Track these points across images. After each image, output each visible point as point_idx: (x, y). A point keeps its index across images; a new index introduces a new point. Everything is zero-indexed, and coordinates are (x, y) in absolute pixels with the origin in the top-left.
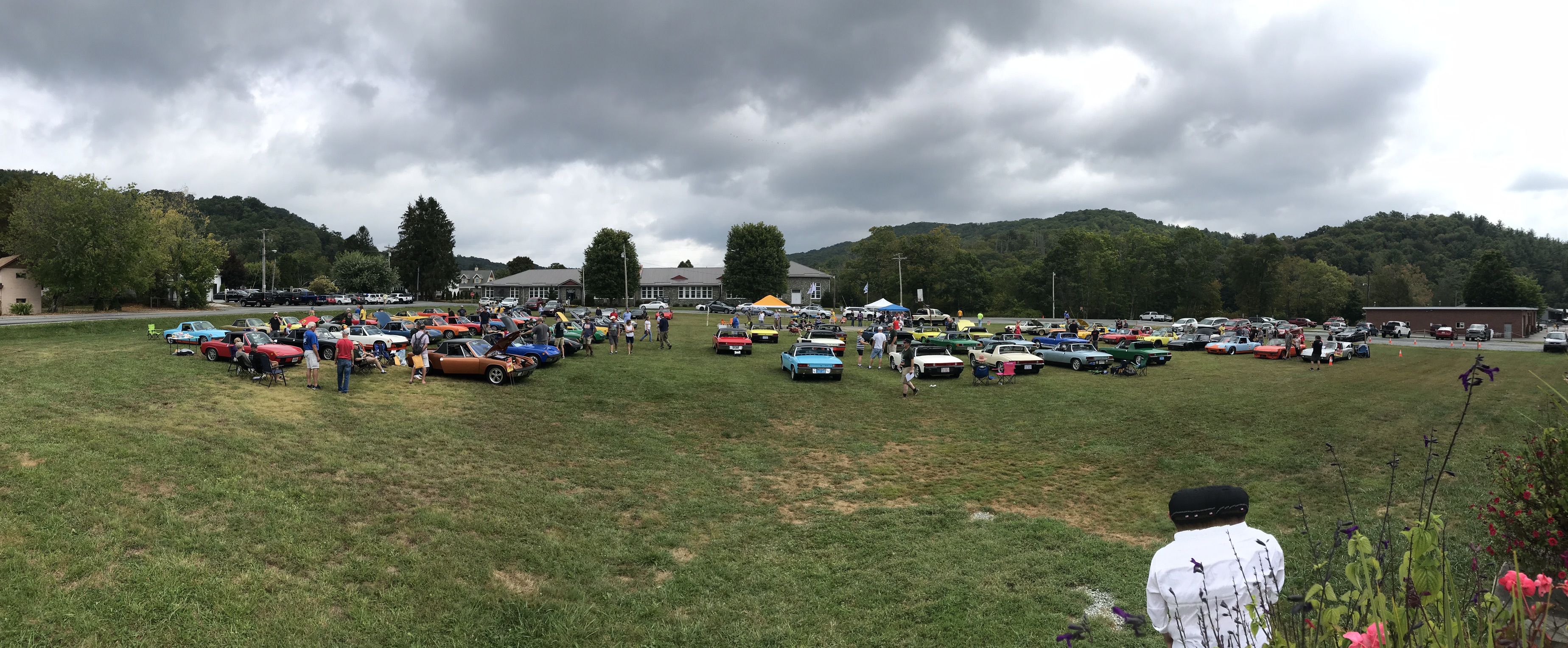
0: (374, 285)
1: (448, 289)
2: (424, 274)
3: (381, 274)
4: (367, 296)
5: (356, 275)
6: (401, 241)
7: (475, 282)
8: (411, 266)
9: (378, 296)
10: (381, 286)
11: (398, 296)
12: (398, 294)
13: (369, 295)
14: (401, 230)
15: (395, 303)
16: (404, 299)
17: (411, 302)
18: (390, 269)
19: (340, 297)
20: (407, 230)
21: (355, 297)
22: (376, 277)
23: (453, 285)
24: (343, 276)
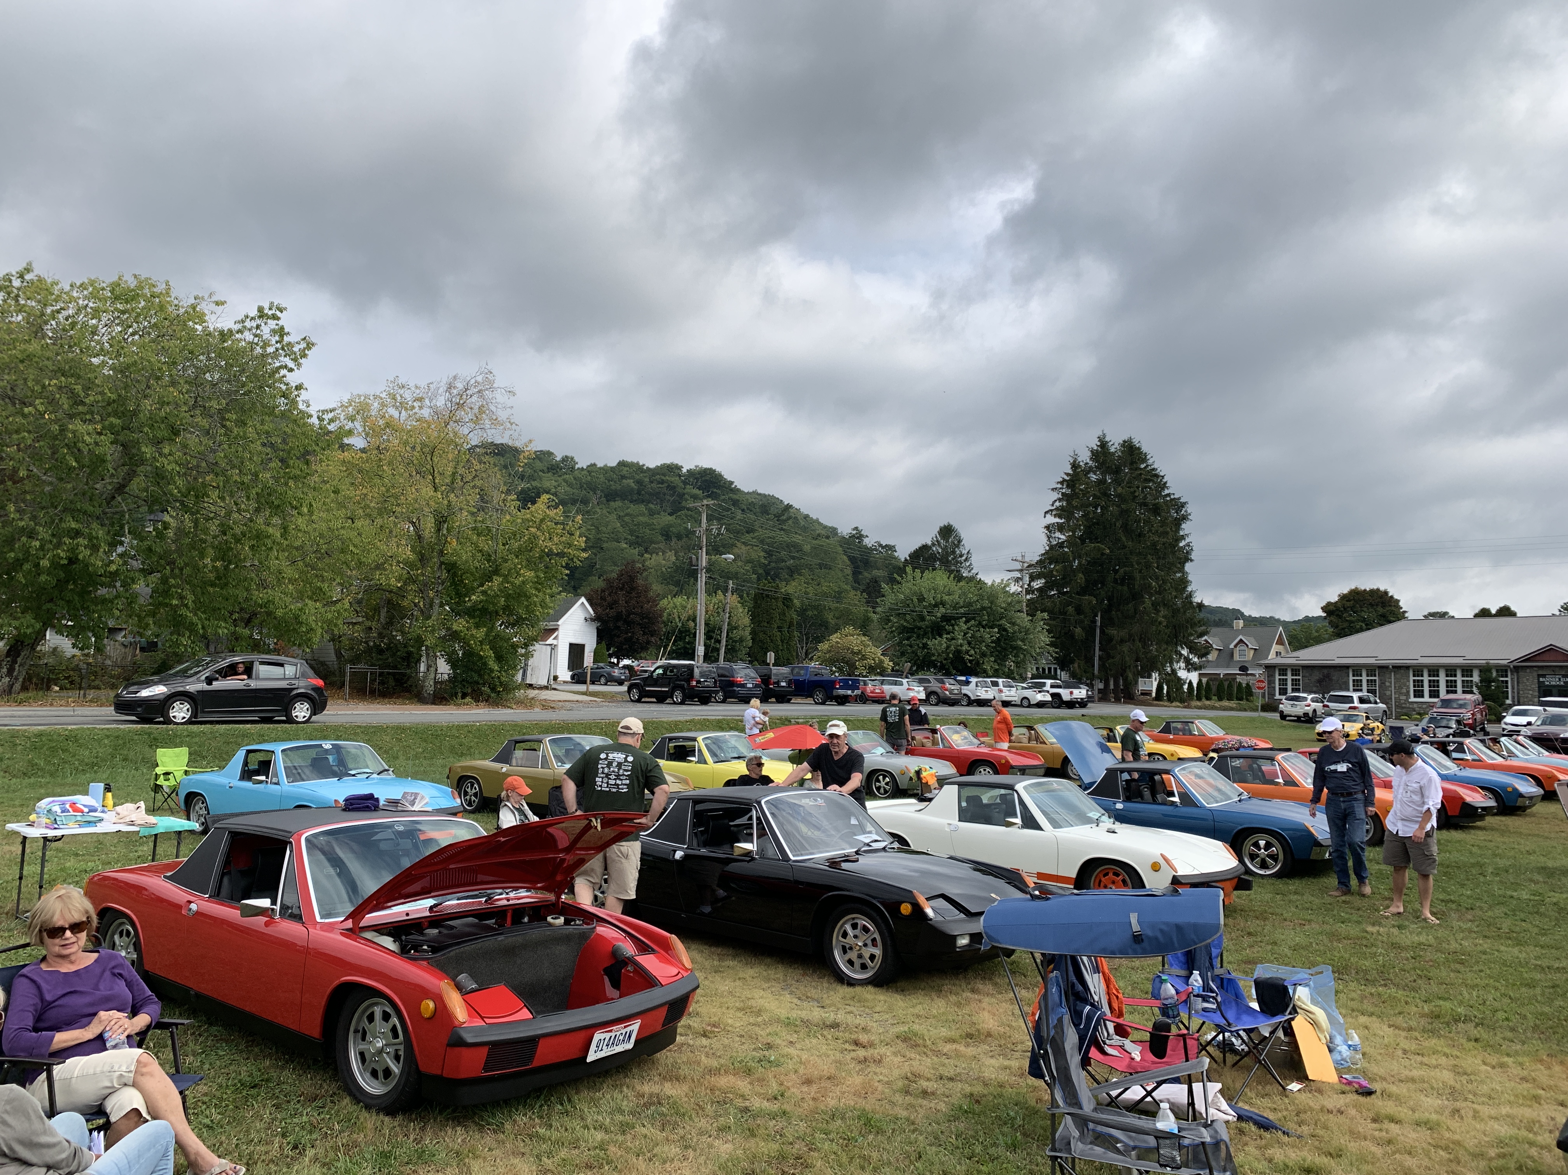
0: (983, 655)
1: (1174, 672)
2: (1112, 631)
3: (1002, 629)
4: (967, 683)
5: (937, 630)
6: (1052, 547)
7: (1237, 657)
8: (1079, 610)
9: (995, 684)
10: (1001, 658)
11: (1048, 688)
12: (1049, 682)
13: (974, 680)
14: (1051, 520)
15: (1041, 705)
16: (1065, 694)
17: (1082, 704)
18: (1024, 619)
19: (895, 683)
20: (1068, 519)
21: (935, 686)
22: (989, 635)
23: (1187, 661)
24: (904, 630)
